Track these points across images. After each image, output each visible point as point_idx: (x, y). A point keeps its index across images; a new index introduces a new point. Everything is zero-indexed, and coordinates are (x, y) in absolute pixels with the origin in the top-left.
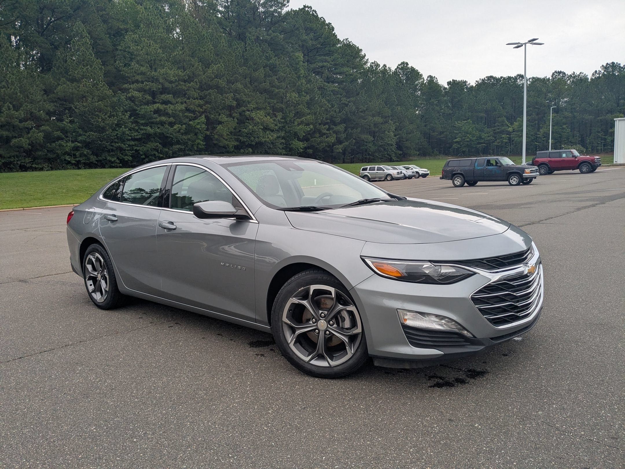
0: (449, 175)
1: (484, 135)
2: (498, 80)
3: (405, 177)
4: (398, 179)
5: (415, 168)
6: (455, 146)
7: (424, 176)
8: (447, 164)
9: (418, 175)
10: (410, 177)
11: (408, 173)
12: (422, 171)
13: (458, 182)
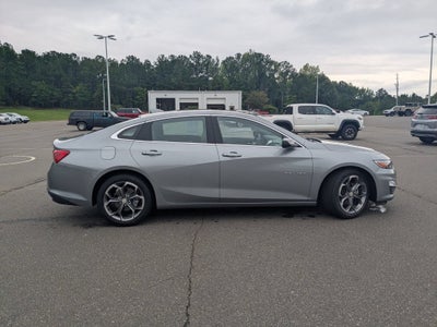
0: (74, 122)
1: (55, 93)
2: (60, 55)
3: (10, 123)
4: (5, 124)
5: (16, 116)
6: (33, 99)
7: (26, 122)
8: (72, 114)
9: (21, 121)
10: (14, 123)
11: (13, 119)
12: (24, 118)
13: (82, 127)
